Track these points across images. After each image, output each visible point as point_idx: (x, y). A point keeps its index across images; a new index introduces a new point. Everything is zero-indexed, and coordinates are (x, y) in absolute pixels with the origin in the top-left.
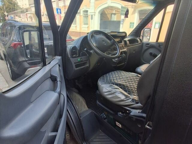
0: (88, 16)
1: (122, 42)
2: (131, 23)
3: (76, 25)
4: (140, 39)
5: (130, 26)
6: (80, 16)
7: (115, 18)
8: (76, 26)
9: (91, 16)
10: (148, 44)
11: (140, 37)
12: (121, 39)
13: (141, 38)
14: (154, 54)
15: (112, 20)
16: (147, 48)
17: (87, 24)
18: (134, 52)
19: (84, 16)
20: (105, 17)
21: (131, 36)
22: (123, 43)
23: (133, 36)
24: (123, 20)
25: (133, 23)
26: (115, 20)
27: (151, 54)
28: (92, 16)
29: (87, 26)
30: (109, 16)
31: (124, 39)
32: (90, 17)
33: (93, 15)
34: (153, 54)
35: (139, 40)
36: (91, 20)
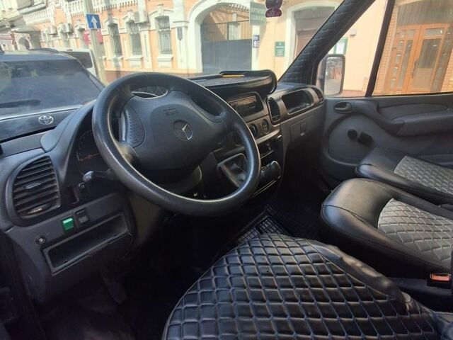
0: (169, 32)
1: (262, 108)
2: (277, 44)
3: (141, 54)
4: (317, 91)
5: (276, 52)
6: (150, 31)
7: (236, 34)
8: (142, 59)
9: (176, 29)
10: (342, 104)
11: (314, 83)
12: (257, 98)
13: (318, 85)
14: (362, 133)
15: (230, 39)
16: (339, 116)
17: (169, 51)
18: (302, 134)
19: (159, 32)
20: (212, 33)
21: (288, 81)
22: (266, 109)
23: (294, 81)
24: (258, 36)
25: (283, 44)
26: (239, 37)
27: (352, 134)
28: (180, 30)
29: (169, 56)
30: (222, 28)
31: (269, 97)
32: (175, 33)
33: (183, 29)
34: (359, 133)
35: (312, 92)
36: (178, 40)
